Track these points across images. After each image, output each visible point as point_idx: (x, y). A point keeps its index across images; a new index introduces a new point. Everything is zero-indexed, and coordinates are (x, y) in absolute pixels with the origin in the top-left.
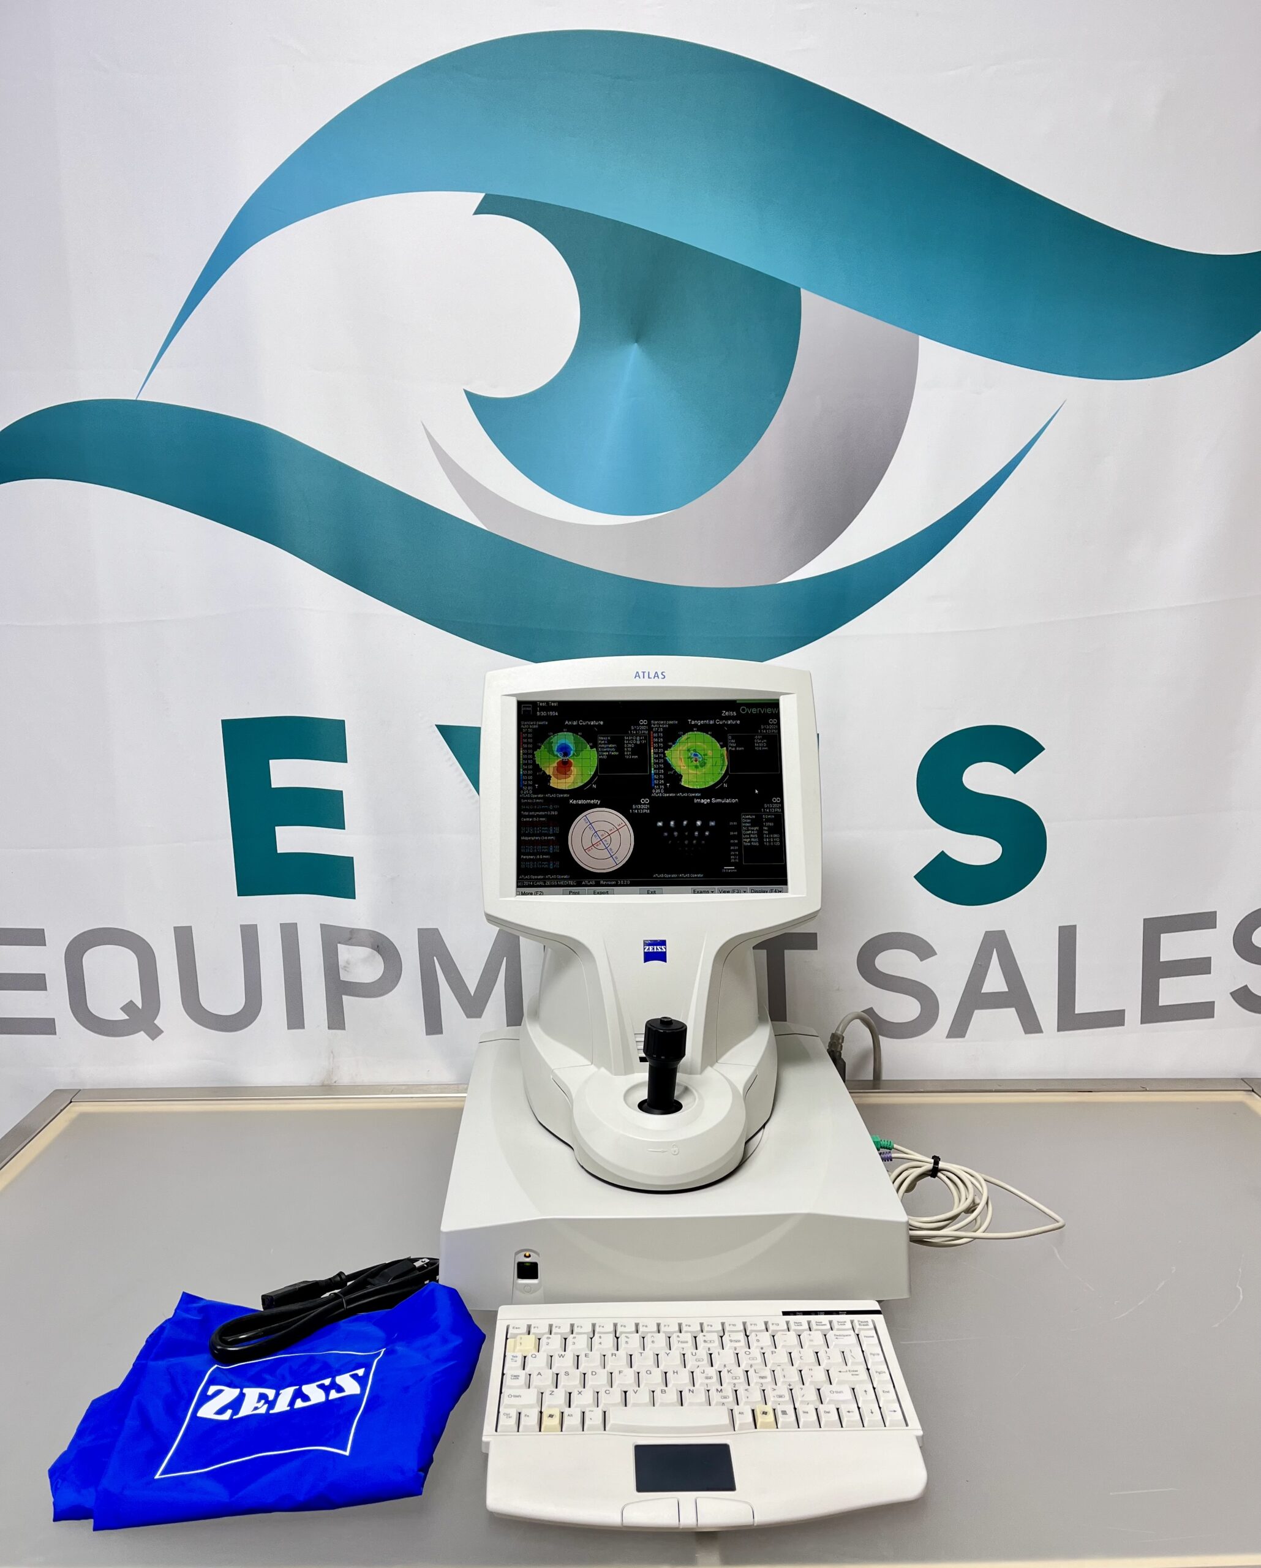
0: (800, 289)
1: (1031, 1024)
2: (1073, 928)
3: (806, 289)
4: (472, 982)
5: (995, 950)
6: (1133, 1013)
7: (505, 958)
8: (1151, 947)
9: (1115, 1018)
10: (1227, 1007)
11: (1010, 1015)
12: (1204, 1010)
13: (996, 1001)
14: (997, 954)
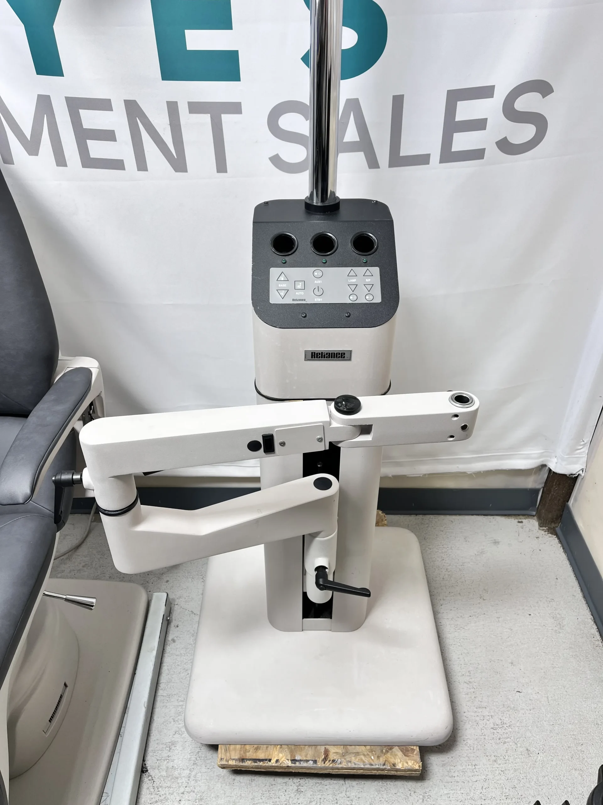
1: (373, 163)
2: (402, 97)
4: (27, 131)
5: (352, 113)
6: (435, 157)
7: (45, 115)
8: (450, 110)
9: (424, 159)
10: (492, 151)
11: (360, 156)
12: (478, 154)
13: (352, 147)
14: (354, 115)
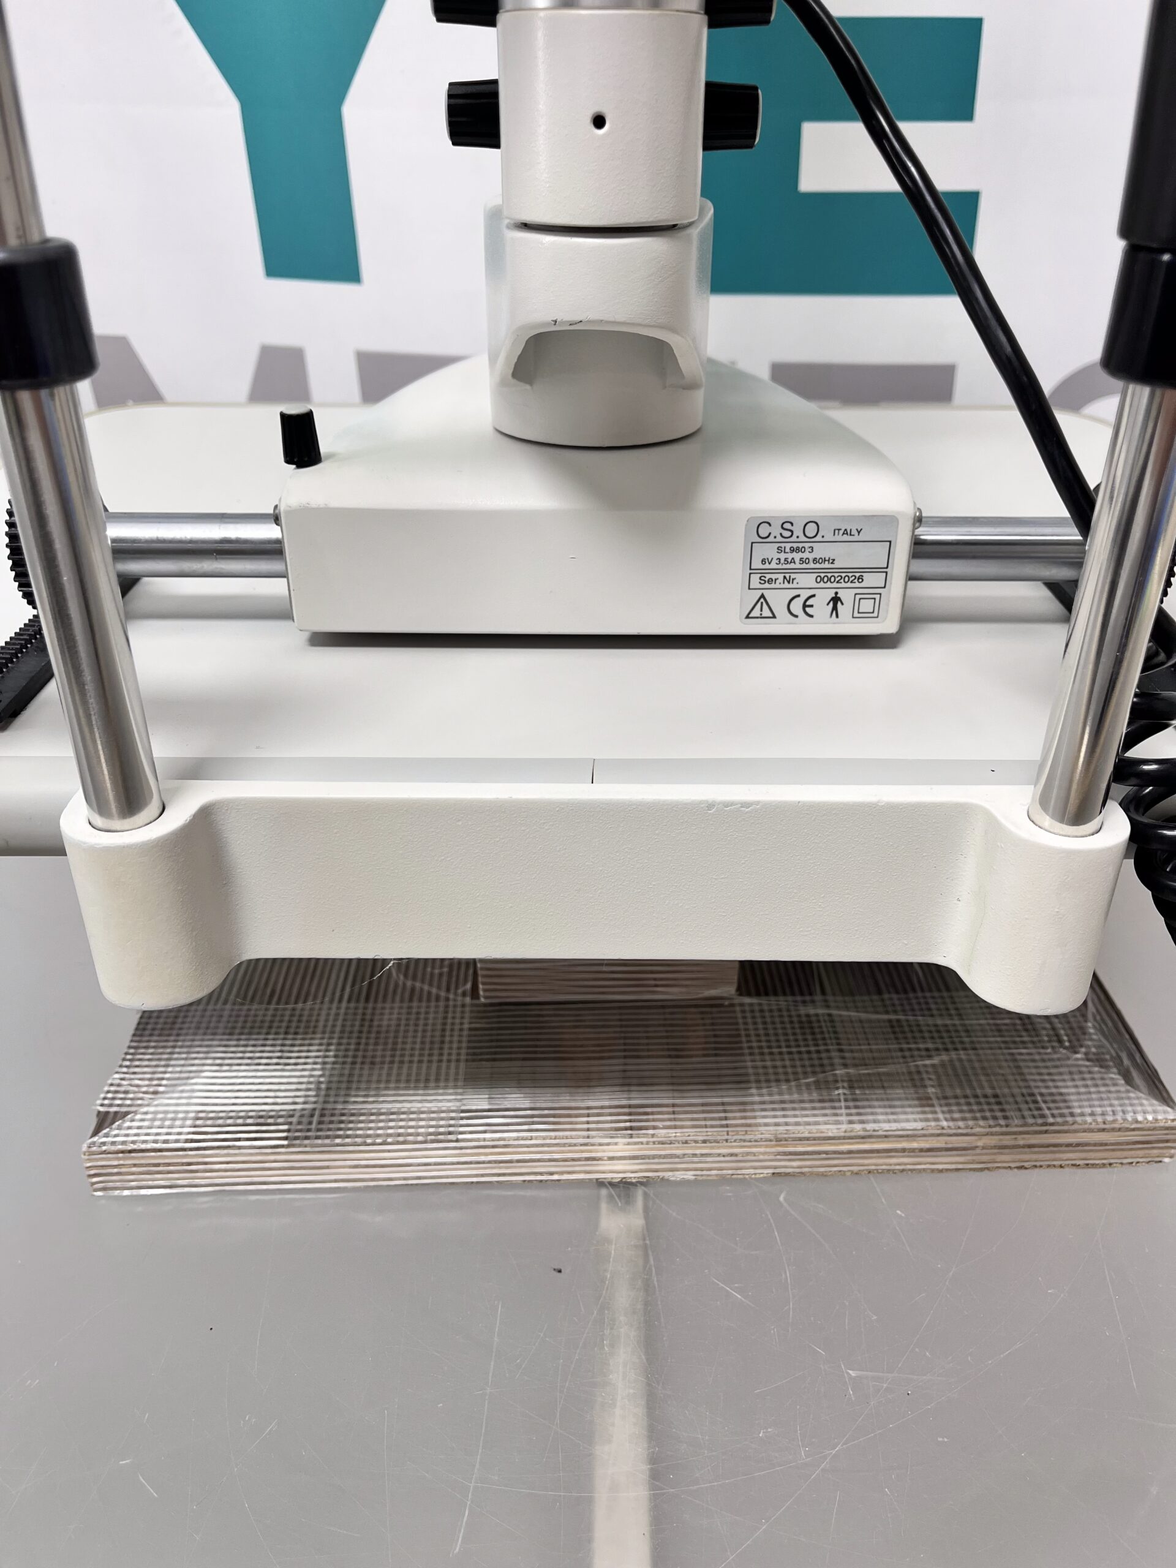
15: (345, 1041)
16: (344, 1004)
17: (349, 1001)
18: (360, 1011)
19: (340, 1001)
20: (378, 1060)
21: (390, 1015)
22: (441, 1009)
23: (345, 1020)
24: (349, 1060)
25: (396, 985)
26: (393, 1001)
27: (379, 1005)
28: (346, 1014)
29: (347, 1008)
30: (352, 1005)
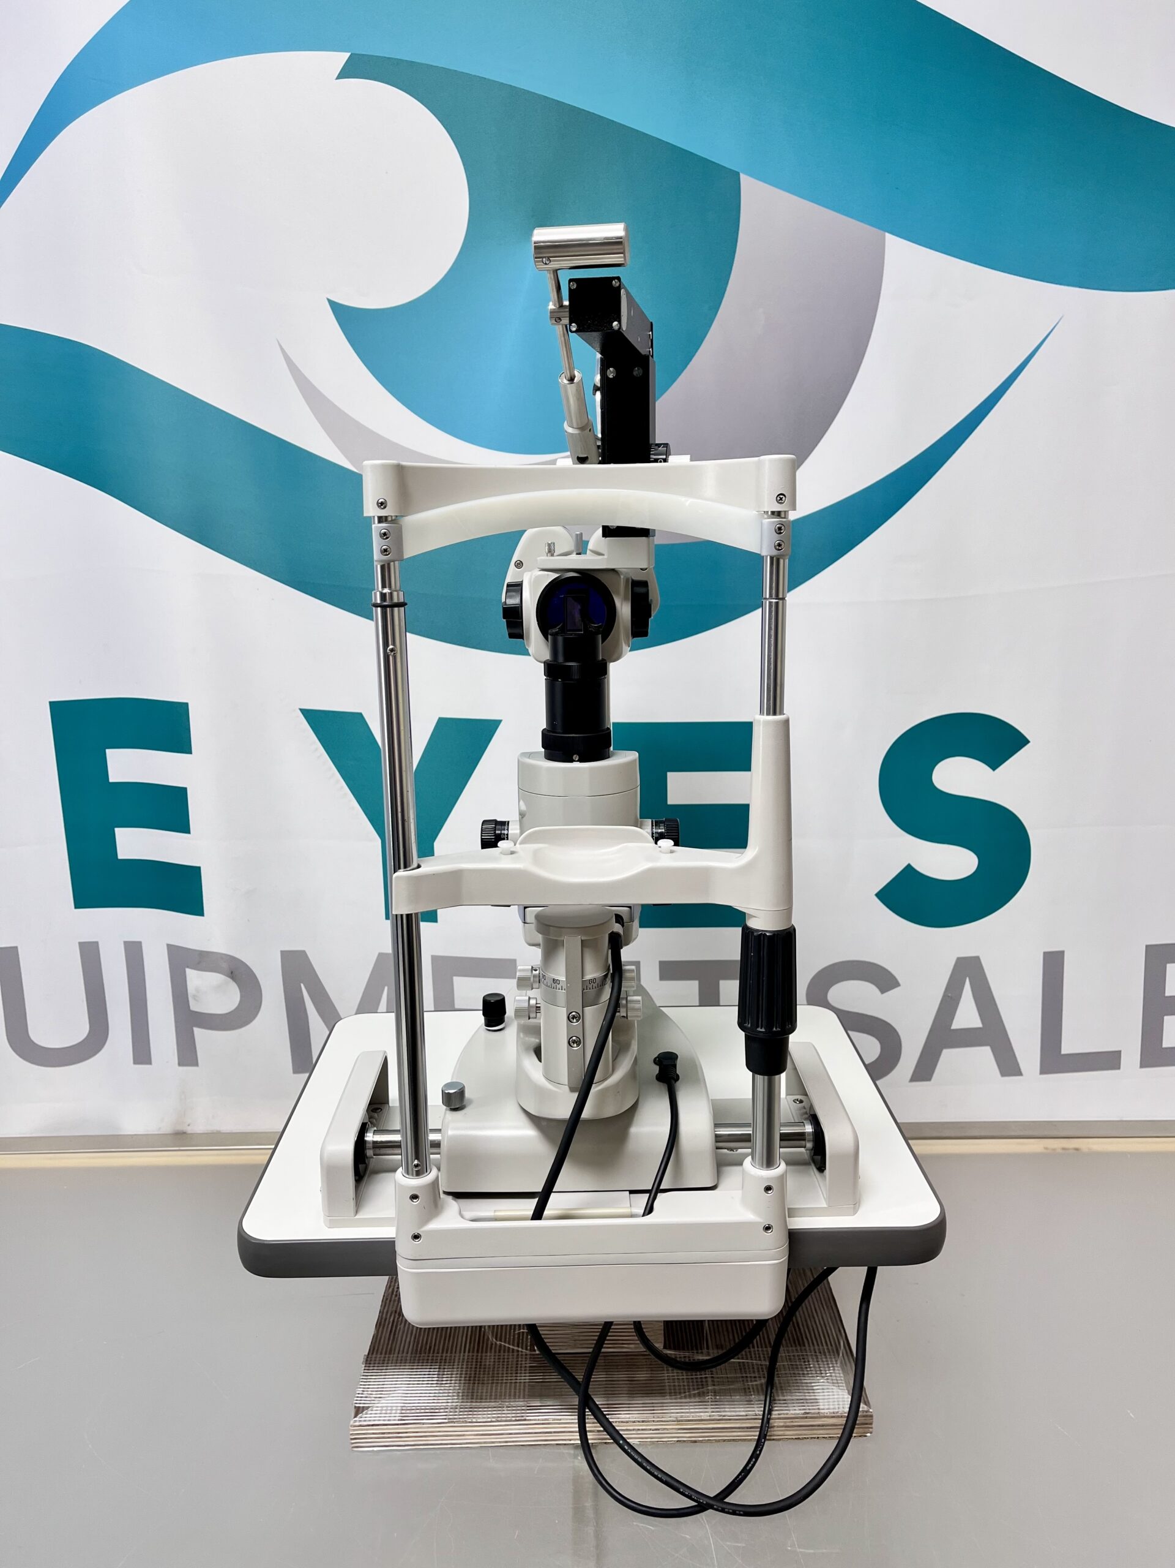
0: (738, 174)
1: (1009, 1066)
2: (1061, 954)
3: (746, 174)
5: (967, 979)
6: (1132, 1054)
8: (1154, 978)
9: (1109, 1061)
11: (984, 1055)
13: (968, 1038)
14: (971, 984)
15: (468, 1372)
16: (466, 1354)
17: (469, 1352)
18: (475, 1357)
19: (464, 1352)
20: (485, 1382)
21: (489, 1359)
22: (515, 1357)
23: (467, 1362)
24: (472, 1382)
25: (492, 1344)
26: (491, 1352)
27: (484, 1354)
28: (468, 1359)
29: (468, 1356)
30: (471, 1354)
